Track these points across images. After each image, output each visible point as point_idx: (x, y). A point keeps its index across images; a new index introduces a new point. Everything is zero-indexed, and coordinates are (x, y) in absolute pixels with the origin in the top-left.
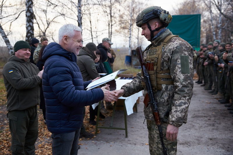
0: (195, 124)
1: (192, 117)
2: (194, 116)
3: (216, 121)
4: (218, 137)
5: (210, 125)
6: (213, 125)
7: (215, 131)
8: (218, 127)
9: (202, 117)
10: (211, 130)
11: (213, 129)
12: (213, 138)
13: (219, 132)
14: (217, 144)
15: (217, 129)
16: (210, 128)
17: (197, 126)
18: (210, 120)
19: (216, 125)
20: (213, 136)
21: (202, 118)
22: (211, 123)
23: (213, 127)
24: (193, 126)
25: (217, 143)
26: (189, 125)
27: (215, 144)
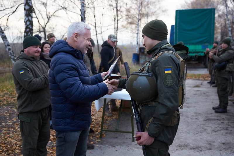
0: (207, 128)
1: (204, 120)
2: (207, 119)
3: (230, 124)
4: (231, 141)
5: (223, 128)
6: (227, 129)
7: (228, 135)
8: (231, 131)
9: (215, 120)
10: (224, 134)
11: (227, 133)
12: (226, 142)
13: (233, 136)
14: (231, 149)
15: (230, 133)
16: (223, 132)
17: (209, 130)
18: (223, 124)
19: (230, 129)
20: (227, 140)
21: (214, 122)
22: (225, 126)
23: (227, 131)
24: (205, 130)
25: (230, 147)
26: (201, 129)
27: (228, 149)
